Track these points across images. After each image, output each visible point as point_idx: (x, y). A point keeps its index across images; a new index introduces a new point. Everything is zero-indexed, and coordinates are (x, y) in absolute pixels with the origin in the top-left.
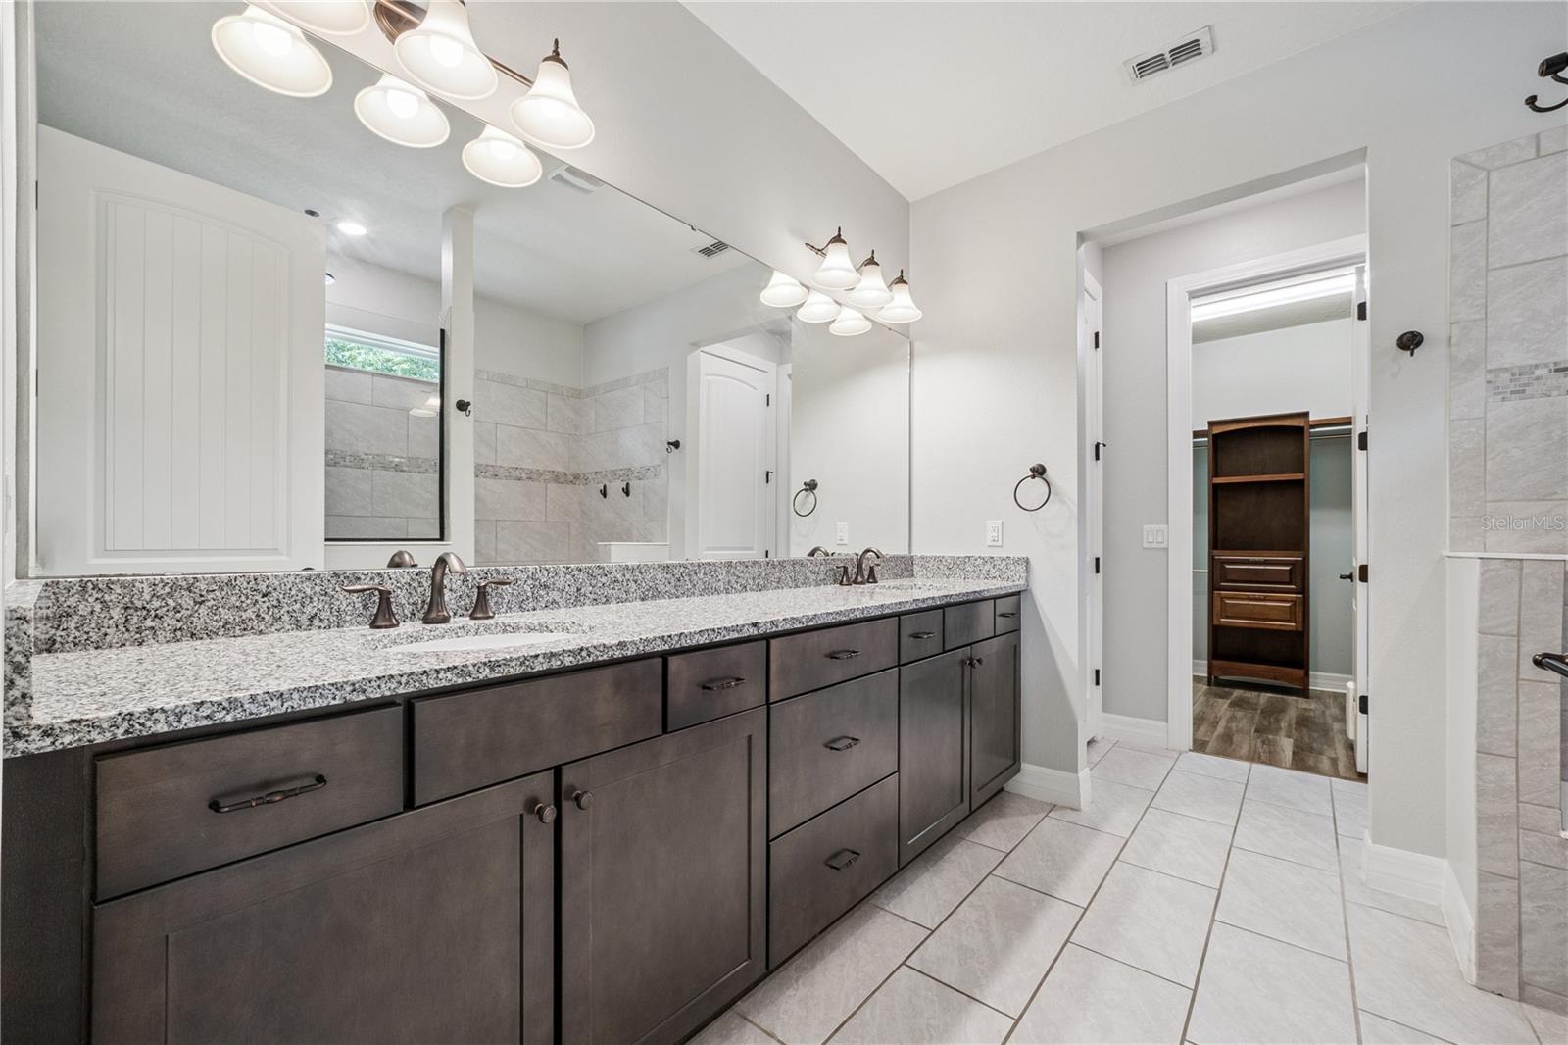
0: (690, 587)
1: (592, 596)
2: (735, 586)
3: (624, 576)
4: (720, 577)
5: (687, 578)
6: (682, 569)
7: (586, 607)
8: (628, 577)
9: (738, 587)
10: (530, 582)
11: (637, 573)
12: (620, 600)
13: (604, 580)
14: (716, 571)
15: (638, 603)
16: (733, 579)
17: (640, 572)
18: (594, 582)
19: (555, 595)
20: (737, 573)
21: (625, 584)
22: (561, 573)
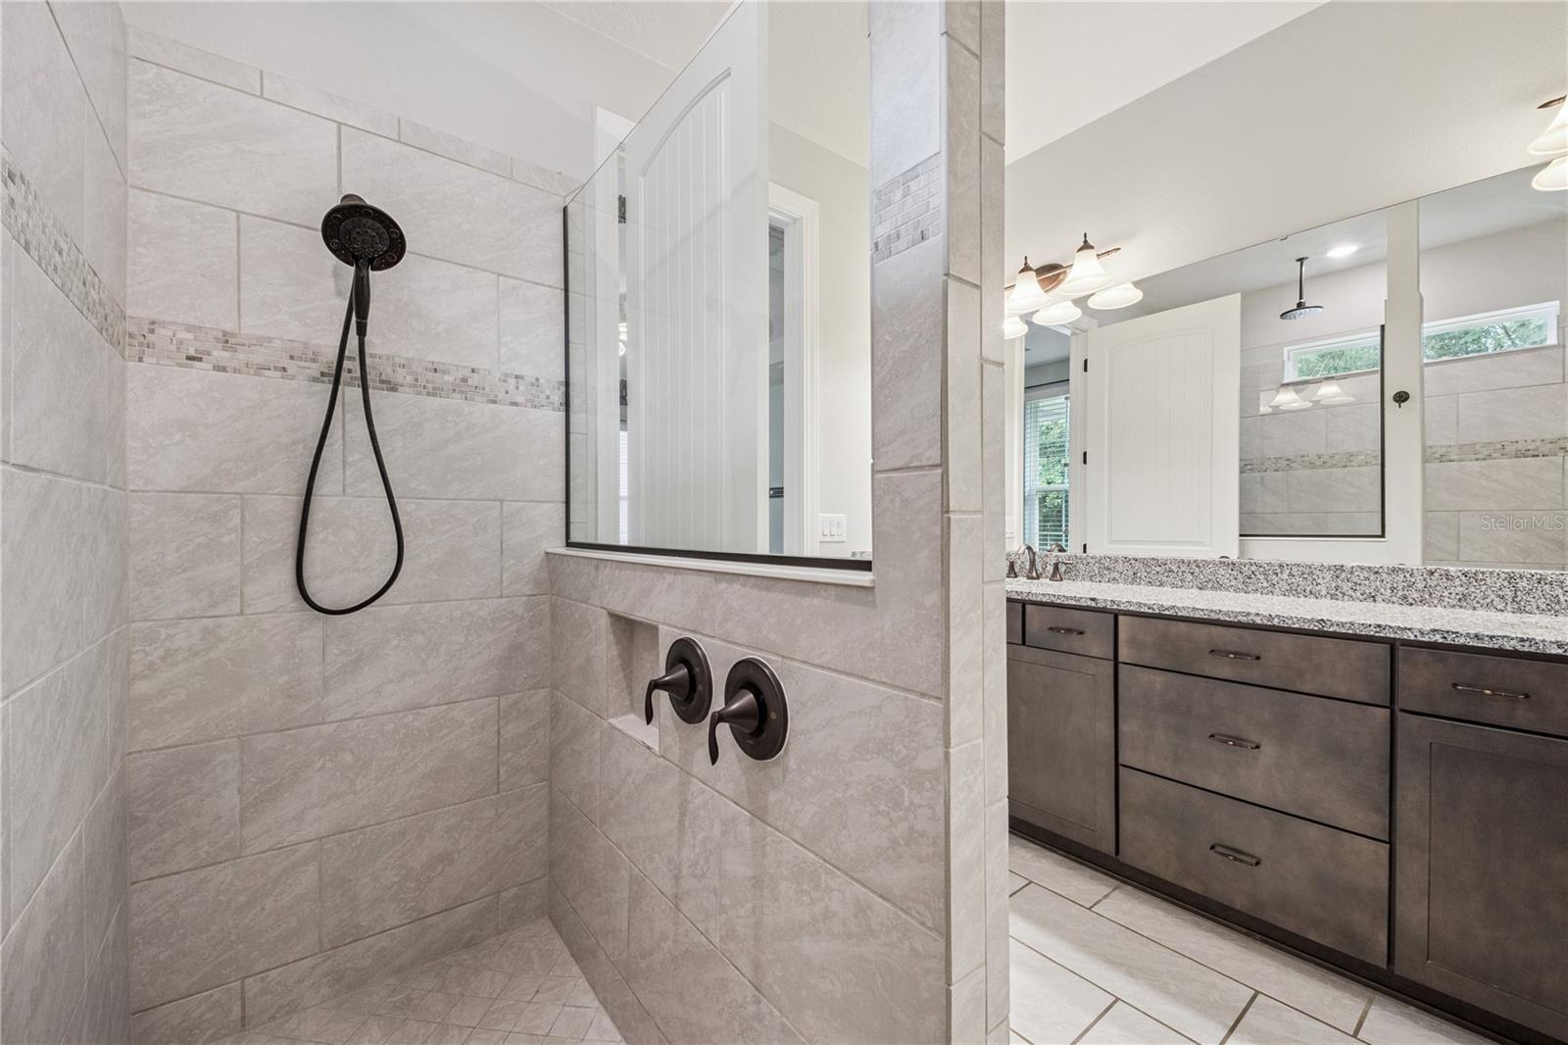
0: (1265, 585)
1: (1147, 580)
3: (1179, 568)
7: (1141, 587)
8: (1183, 569)
9: (1357, 594)
10: (1097, 565)
11: (1194, 567)
12: (1174, 586)
13: (1158, 569)
15: (1195, 591)
17: (1198, 566)
18: (1148, 570)
19: (1116, 575)
21: (1180, 574)
22: (1120, 561)
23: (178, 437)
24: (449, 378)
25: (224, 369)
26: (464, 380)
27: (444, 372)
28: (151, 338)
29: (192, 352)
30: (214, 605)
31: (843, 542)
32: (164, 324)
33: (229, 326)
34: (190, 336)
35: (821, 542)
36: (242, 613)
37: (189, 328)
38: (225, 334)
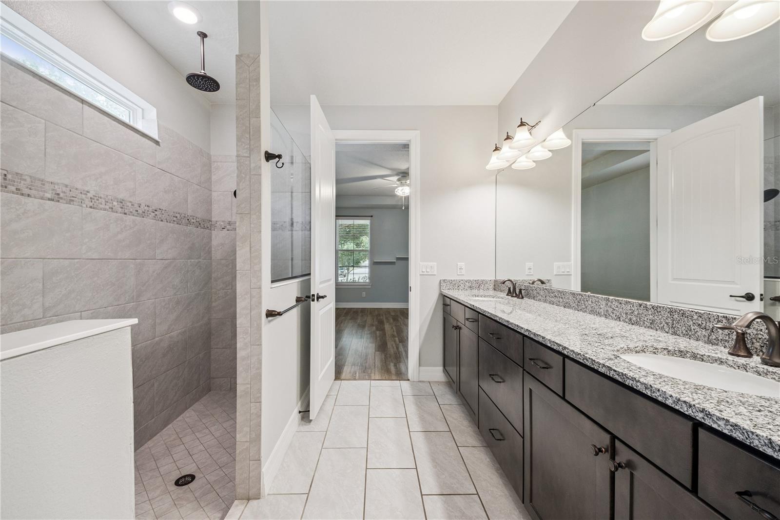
0: (584, 307)
2: (611, 314)
4: (601, 306)
5: (583, 302)
6: (580, 297)
9: (614, 316)
11: (563, 294)
14: (598, 302)
16: (610, 310)
20: (613, 307)
21: (559, 298)
23: (220, 247)
24: (278, 225)
25: (229, 230)
26: (282, 225)
27: (277, 224)
28: (216, 225)
29: (223, 227)
30: (227, 286)
31: (435, 275)
32: (218, 221)
33: (230, 220)
34: (223, 223)
35: (421, 275)
36: (232, 289)
37: (223, 221)
38: (229, 222)
